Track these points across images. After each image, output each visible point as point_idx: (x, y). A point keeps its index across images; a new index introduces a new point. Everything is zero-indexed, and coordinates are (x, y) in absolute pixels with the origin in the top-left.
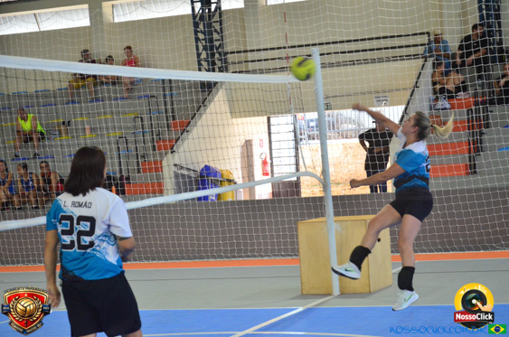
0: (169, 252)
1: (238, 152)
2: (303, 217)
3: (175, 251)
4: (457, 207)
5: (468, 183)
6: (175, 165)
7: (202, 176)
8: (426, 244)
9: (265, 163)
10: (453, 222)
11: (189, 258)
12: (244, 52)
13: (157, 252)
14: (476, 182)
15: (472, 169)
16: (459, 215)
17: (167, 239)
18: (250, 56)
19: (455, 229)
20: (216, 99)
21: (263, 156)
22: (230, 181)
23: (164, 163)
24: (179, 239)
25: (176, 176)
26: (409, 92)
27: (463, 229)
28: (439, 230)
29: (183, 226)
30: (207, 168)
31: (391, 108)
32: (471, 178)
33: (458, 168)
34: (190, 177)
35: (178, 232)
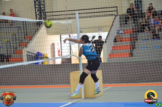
0: (24, 82)
1: (49, 47)
2: (72, 71)
3: (27, 82)
4: (126, 68)
5: (130, 59)
6: (27, 52)
7: (36, 55)
8: (115, 81)
9: (59, 51)
10: (124, 73)
11: (32, 85)
12: (52, 12)
13: (20, 82)
14: (133, 59)
15: (131, 55)
16: (127, 71)
17: (24, 78)
18: (54, 14)
19: (125, 76)
20: (42, 28)
21: (58, 49)
22: (47, 58)
23: (23, 51)
24: (28, 78)
25: (27, 55)
26: (110, 28)
27: (128, 75)
28: (120, 76)
29: (30, 73)
30: (38, 53)
31: (104, 33)
32: (131, 58)
33: (126, 54)
34: (32, 56)
35: (28, 75)
